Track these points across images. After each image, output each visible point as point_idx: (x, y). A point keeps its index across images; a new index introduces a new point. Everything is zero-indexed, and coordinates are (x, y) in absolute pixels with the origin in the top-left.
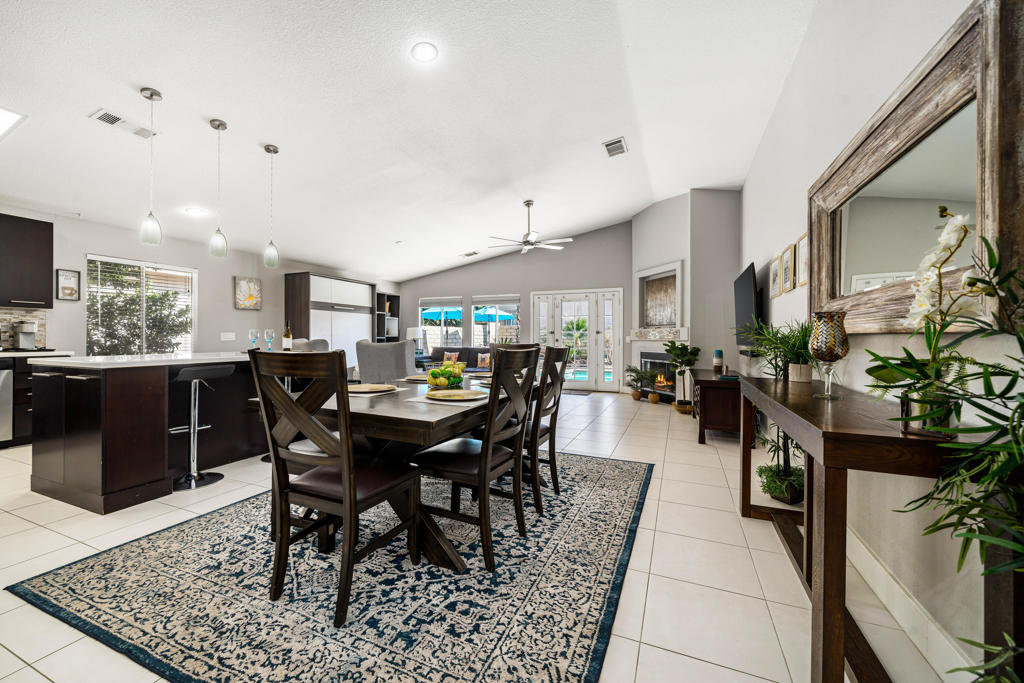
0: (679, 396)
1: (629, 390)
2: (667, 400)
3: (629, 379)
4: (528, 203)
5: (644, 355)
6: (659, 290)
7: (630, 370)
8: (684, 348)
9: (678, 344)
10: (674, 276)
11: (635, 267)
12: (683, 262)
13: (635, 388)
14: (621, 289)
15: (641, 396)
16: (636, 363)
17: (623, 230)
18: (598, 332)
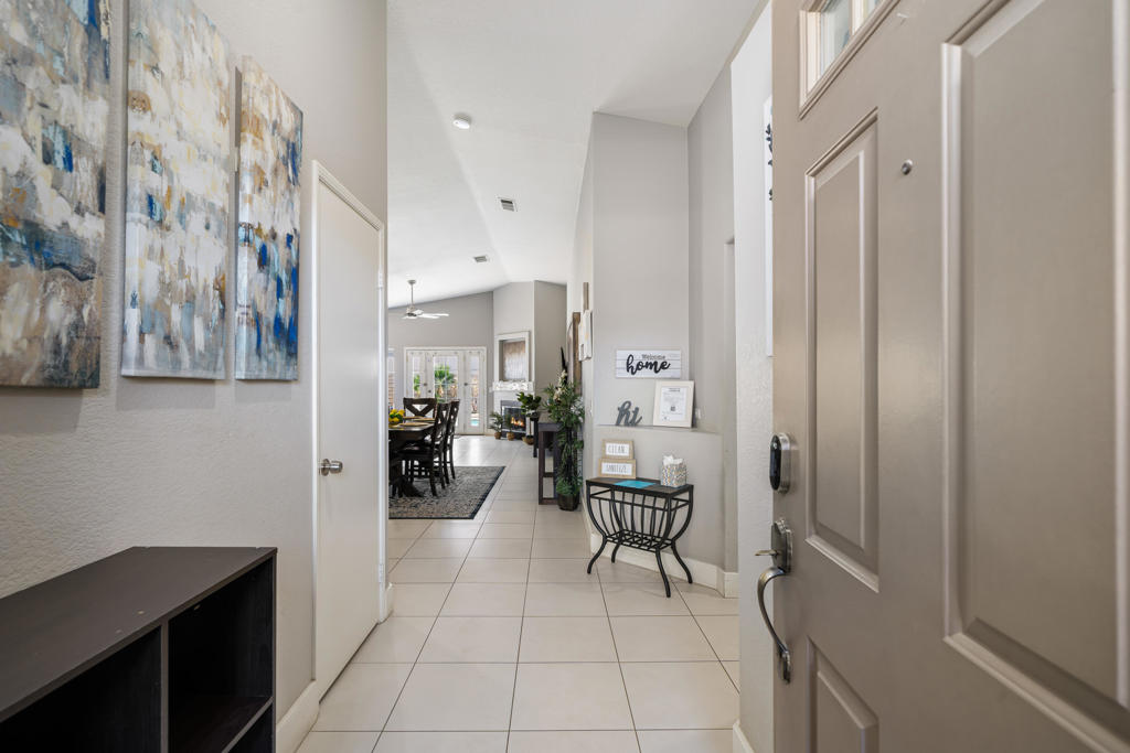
0: (528, 434)
1: (493, 432)
2: (518, 437)
3: (491, 422)
4: (412, 282)
5: (503, 403)
6: (514, 351)
7: (493, 415)
8: (531, 397)
9: (526, 394)
10: (524, 342)
11: (496, 331)
12: (530, 333)
13: (497, 429)
14: (485, 348)
15: (500, 436)
16: (497, 409)
17: (488, 297)
18: (466, 384)
